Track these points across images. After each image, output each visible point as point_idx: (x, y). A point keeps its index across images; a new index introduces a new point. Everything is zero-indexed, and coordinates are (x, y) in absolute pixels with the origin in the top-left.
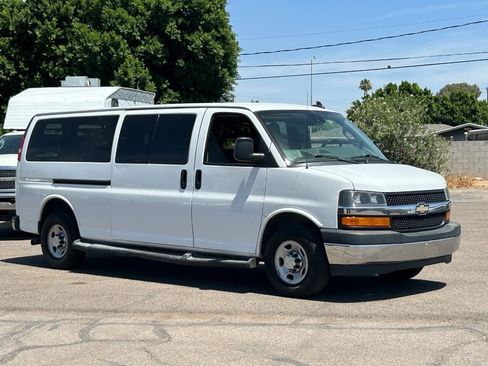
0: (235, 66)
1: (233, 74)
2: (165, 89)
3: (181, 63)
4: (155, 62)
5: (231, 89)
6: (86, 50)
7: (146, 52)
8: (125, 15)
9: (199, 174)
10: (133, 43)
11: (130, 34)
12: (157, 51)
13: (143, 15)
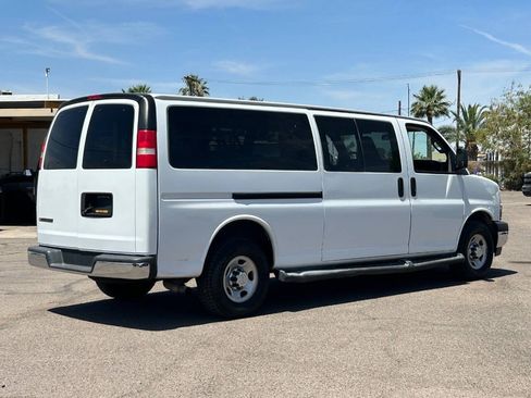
9: (413, 181)
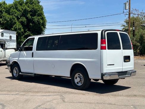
0: (45, 25)
1: (44, 27)
2: (26, 31)
3: (31, 24)
4: (24, 24)
5: (44, 31)
6: (6, 20)
7: (21, 21)
8: (16, 11)
10: (18, 19)
11: (17, 16)
12: (25, 21)
13: (21, 11)
